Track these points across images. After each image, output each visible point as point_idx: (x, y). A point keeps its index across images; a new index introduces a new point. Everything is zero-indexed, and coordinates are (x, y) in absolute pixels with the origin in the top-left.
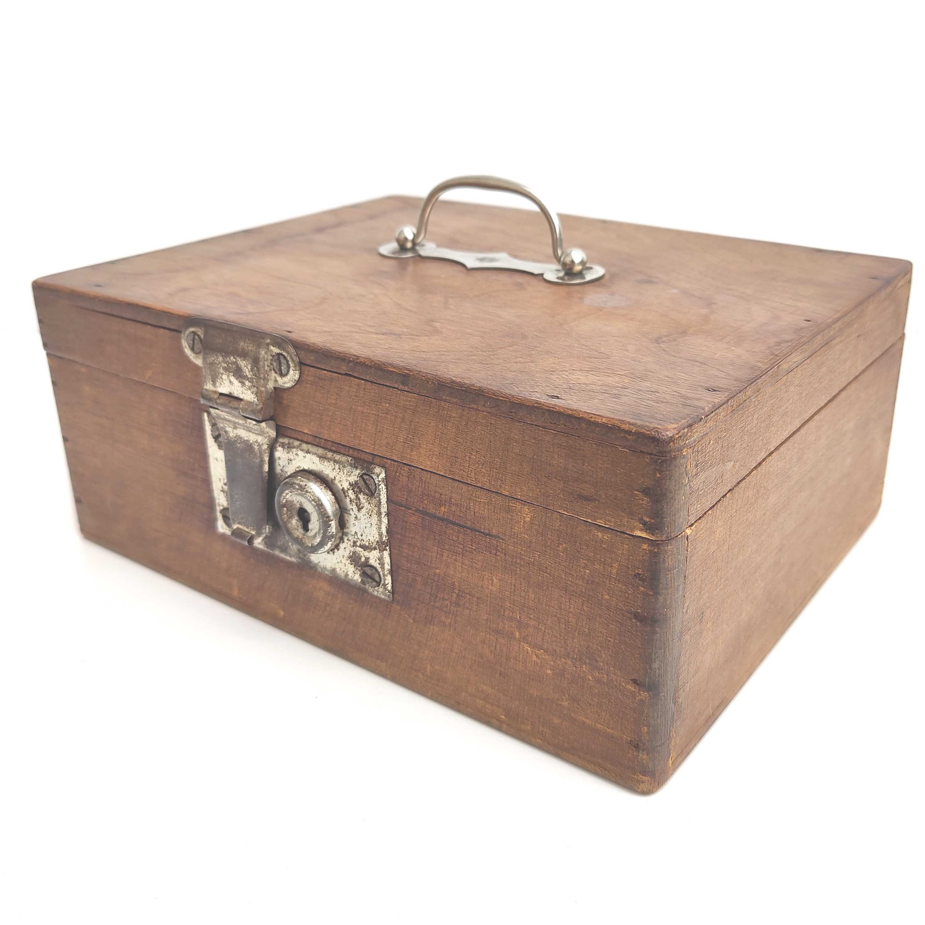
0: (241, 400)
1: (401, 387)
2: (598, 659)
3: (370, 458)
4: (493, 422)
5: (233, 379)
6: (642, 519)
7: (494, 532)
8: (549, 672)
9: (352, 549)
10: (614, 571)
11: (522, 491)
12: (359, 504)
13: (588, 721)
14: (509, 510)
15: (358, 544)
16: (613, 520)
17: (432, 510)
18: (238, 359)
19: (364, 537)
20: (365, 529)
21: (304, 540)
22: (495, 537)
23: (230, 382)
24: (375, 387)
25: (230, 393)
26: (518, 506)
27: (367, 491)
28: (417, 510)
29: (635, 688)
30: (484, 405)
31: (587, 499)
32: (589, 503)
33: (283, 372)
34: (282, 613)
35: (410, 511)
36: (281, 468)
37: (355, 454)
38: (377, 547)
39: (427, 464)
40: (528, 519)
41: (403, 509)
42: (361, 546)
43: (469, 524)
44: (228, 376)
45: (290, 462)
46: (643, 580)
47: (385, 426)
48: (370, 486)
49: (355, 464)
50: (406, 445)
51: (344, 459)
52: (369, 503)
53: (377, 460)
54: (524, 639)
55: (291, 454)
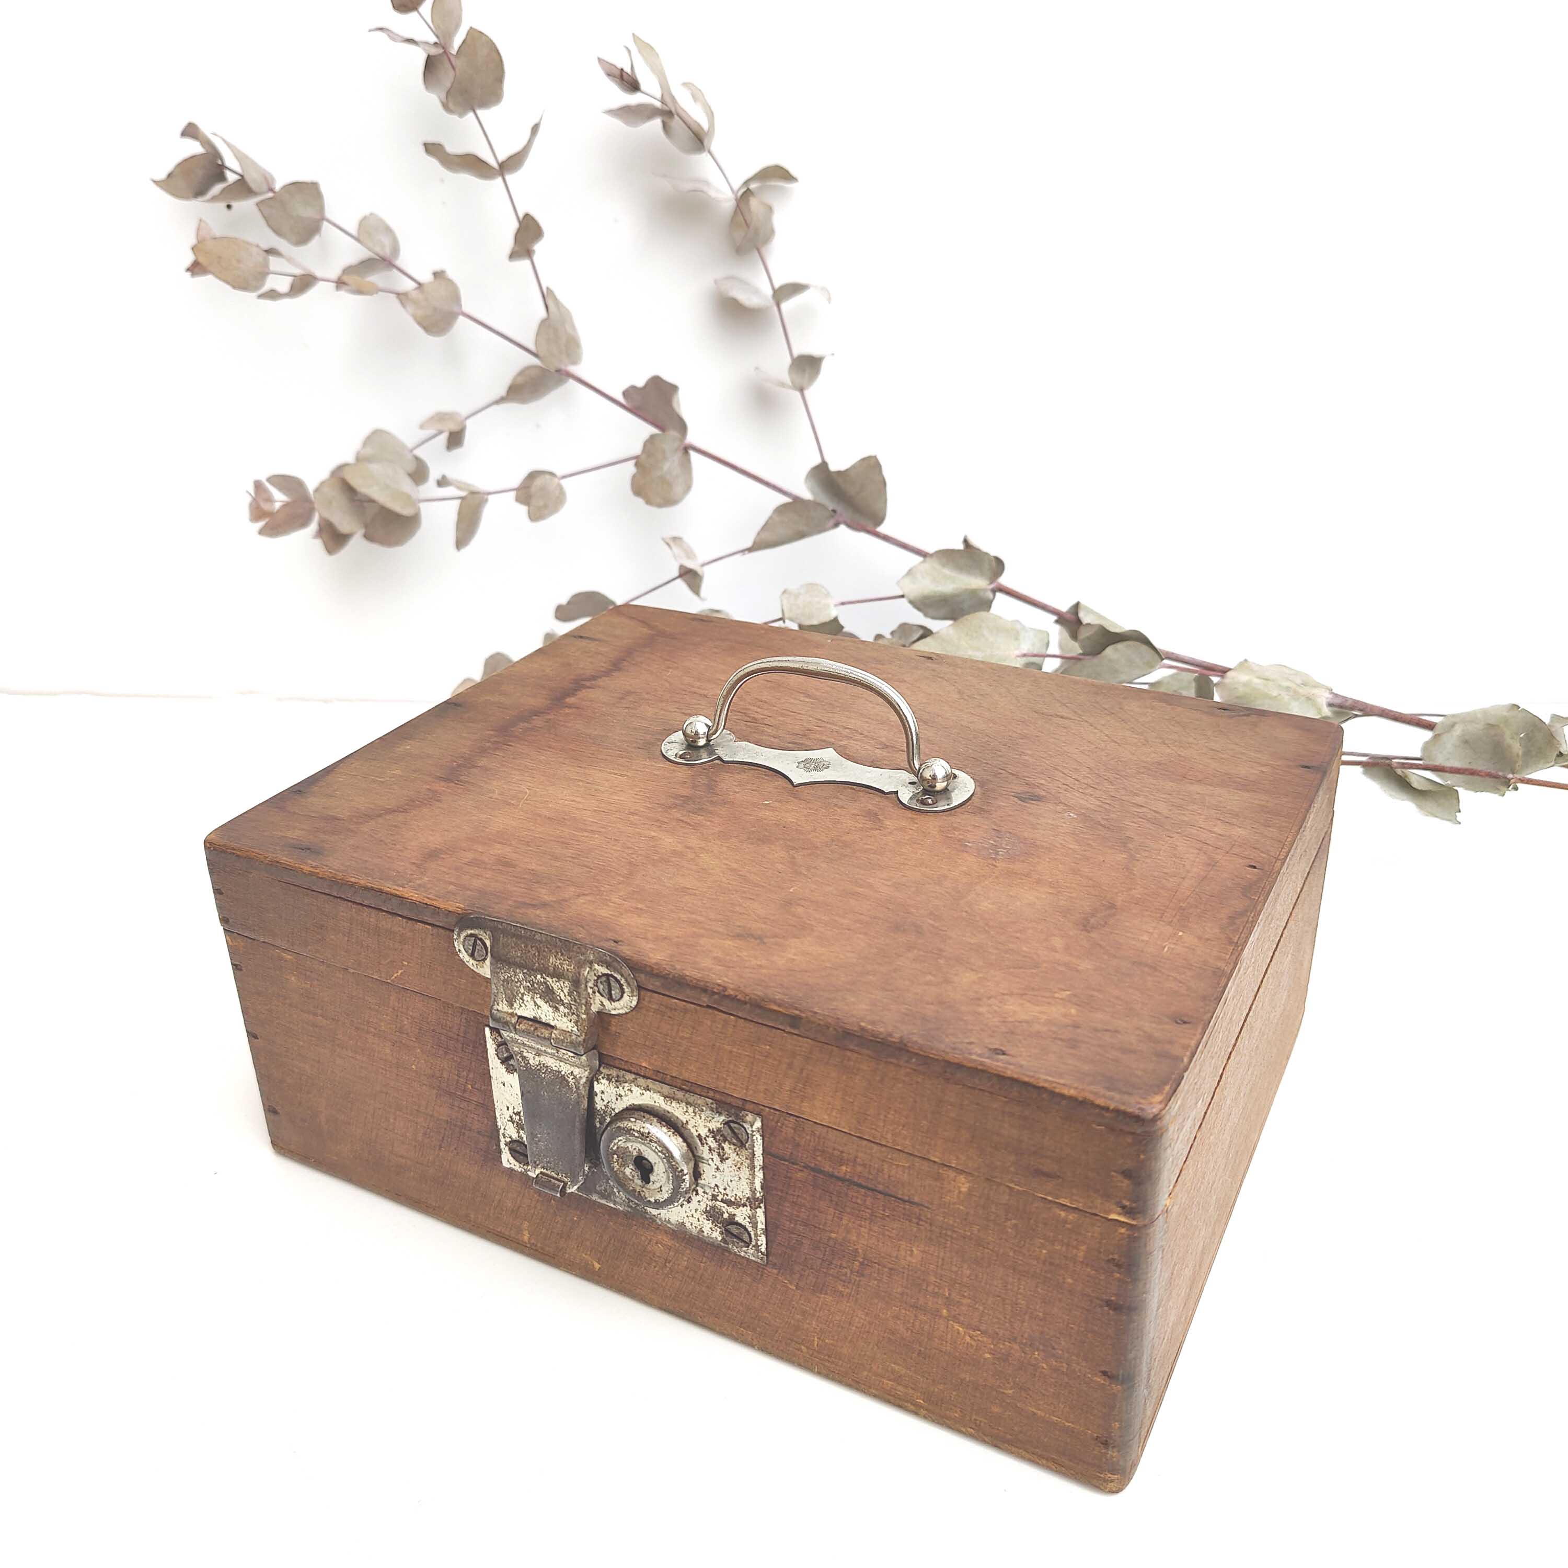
0: (553, 1027)
1: (788, 1029)
2: (1056, 1347)
3: (740, 1103)
4: (919, 1080)
5: (540, 1002)
6: (1120, 1202)
7: (916, 1199)
8: (988, 1356)
9: (710, 1203)
10: (1081, 1254)
11: (958, 1158)
12: (722, 1154)
13: (1039, 1412)
14: (938, 1178)
15: (719, 1198)
16: (1081, 1200)
17: (827, 1168)
18: (548, 978)
19: (728, 1192)
20: (729, 1183)
21: (643, 1194)
22: (917, 1204)
23: (536, 1004)
24: (752, 1025)
25: (534, 1017)
26: (952, 1174)
27: (734, 1141)
28: (807, 1167)
29: (1104, 1380)
30: (907, 1062)
31: (1048, 1175)
32: (1049, 1179)
33: (614, 997)
34: (597, 1266)
35: (796, 1167)
36: (605, 1103)
37: (718, 1097)
38: (748, 1204)
39: (825, 1119)
40: (964, 1189)
41: (787, 1163)
42: (722, 1201)
43: (880, 1187)
44: (532, 998)
45: (619, 1098)
46: (1118, 1266)
47: (764, 1071)
48: (740, 1136)
49: (717, 1108)
50: (794, 1095)
51: (701, 1101)
52: (737, 1154)
53: (750, 1107)
54: (955, 1319)
55: (621, 1088)
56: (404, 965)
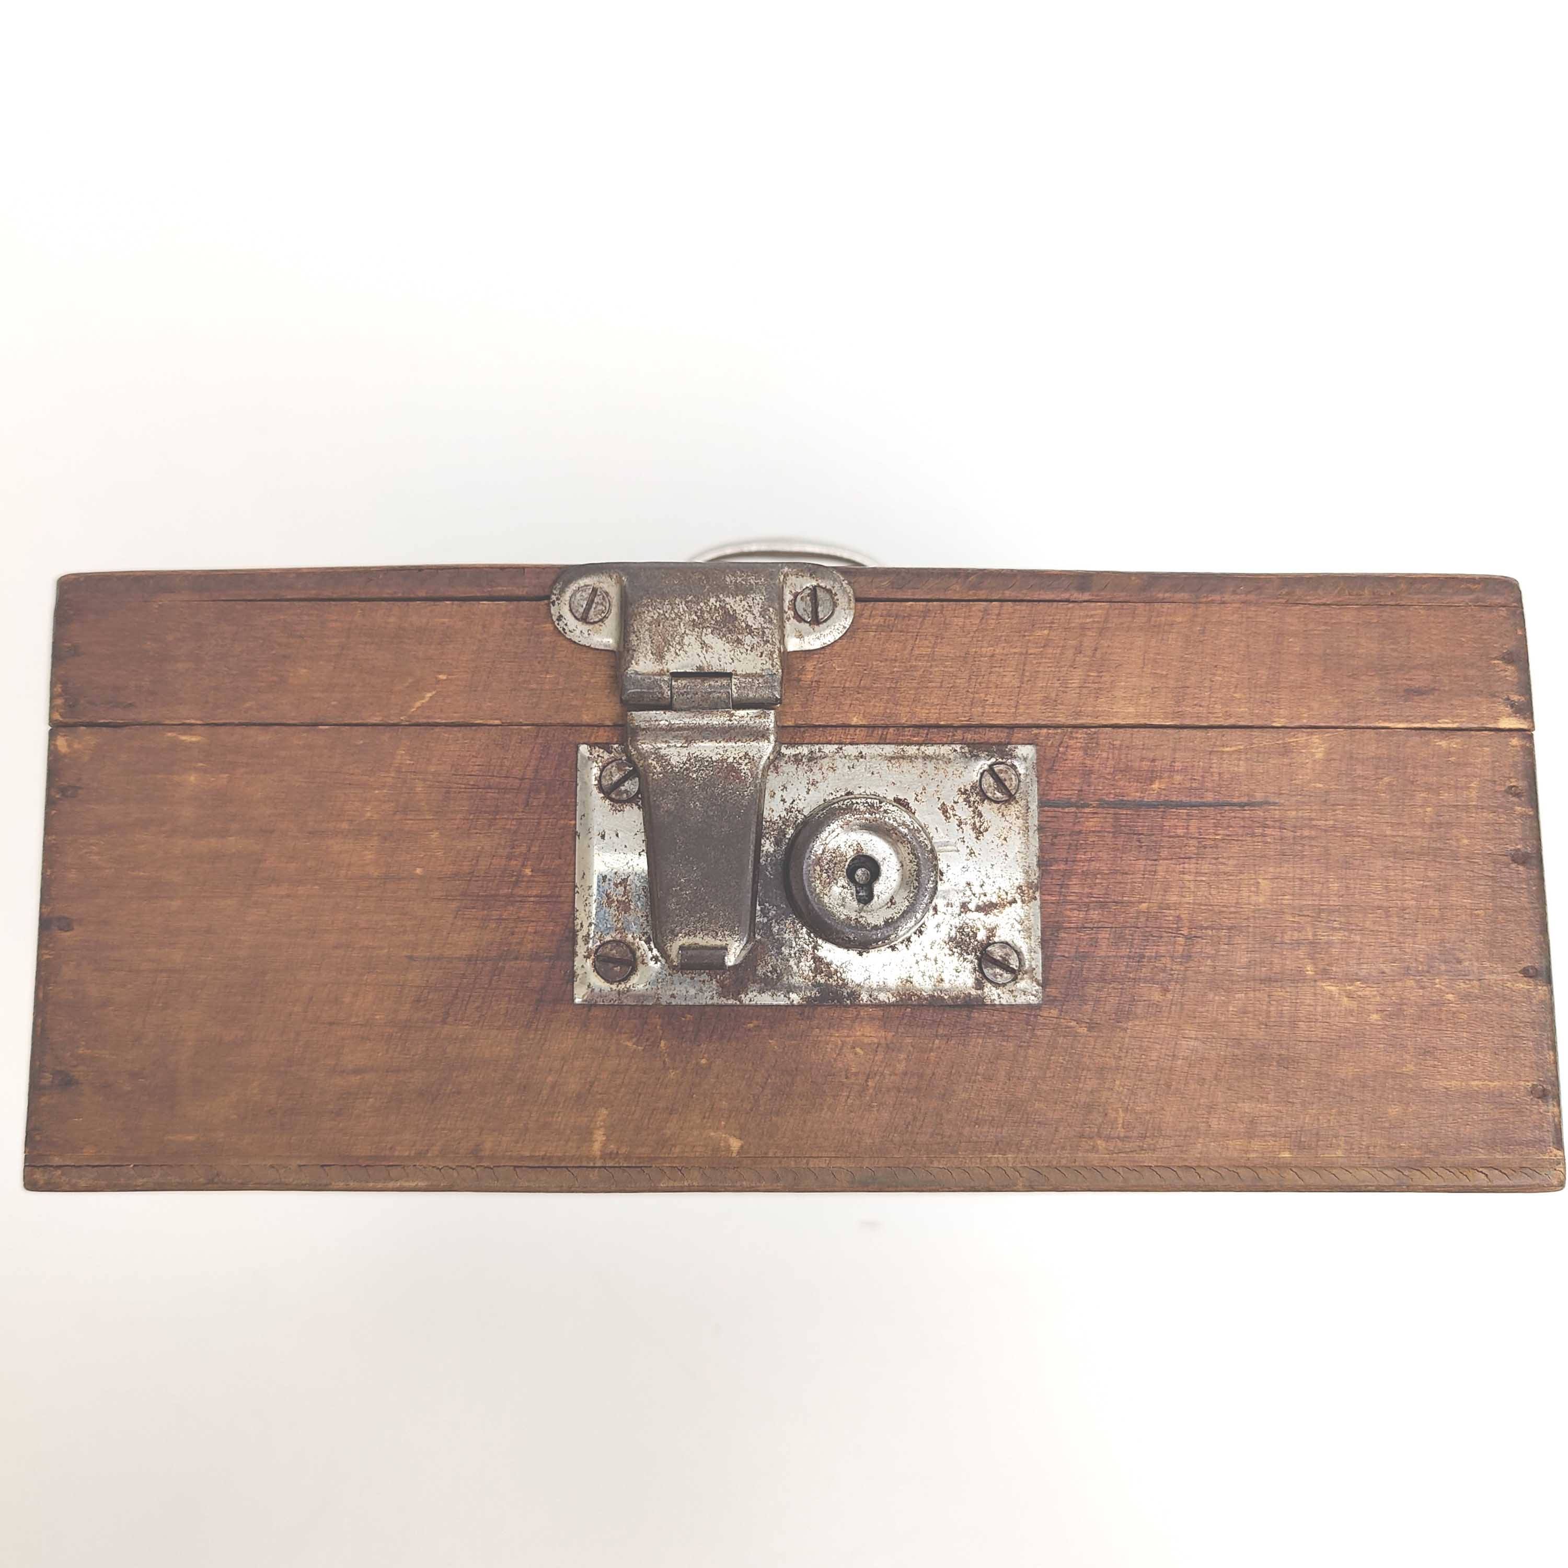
0: (729, 675)
1: (1076, 595)
2: (1462, 956)
3: (1003, 735)
4: (1250, 614)
5: (710, 639)
6: (1508, 699)
7: (1259, 796)
8: (1375, 1017)
9: (957, 922)
10: (1474, 794)
11: (1310, 708)
12: (978, 824)
13: (1453, 1083)
14: (1286, 750)
15: (972, 906)
16: (1465, 712)
17: (1134, 794)
18: (727, 600)
19: (986, 888)
20: (990, 870)
21: (862, 921)
22: (1260, 804)
24: (1023, 607)
25: (700, 668)
26: (1302, 737)
27: (999, 795)
28: (1103, 804)
29: (1528, 983)
30: (1234, 593)
31: (1419, 692)
32: (1424, 696)
33: (821, 616)
34: (736, 1146)
35: (1087, 810)
36: (787, 805)
37: (969, 736)
38: (1018, 897)
39: (1126, 713)
40: (1319, 756)
41: (1073, 809)
42: (979, 909)
43: (1210, 797)
44: (699, 636)
45: (812, 788)
46: (1517, 795)
47: (1041, 669)
48: (1007, 783)
49: (970, 752)
50: (1085, 691)
51: (945, 750)
52: (1003, 815)
53: (1019, 734)
54: (1325, 974)
55: (815, 770)
56: (439, 681)
